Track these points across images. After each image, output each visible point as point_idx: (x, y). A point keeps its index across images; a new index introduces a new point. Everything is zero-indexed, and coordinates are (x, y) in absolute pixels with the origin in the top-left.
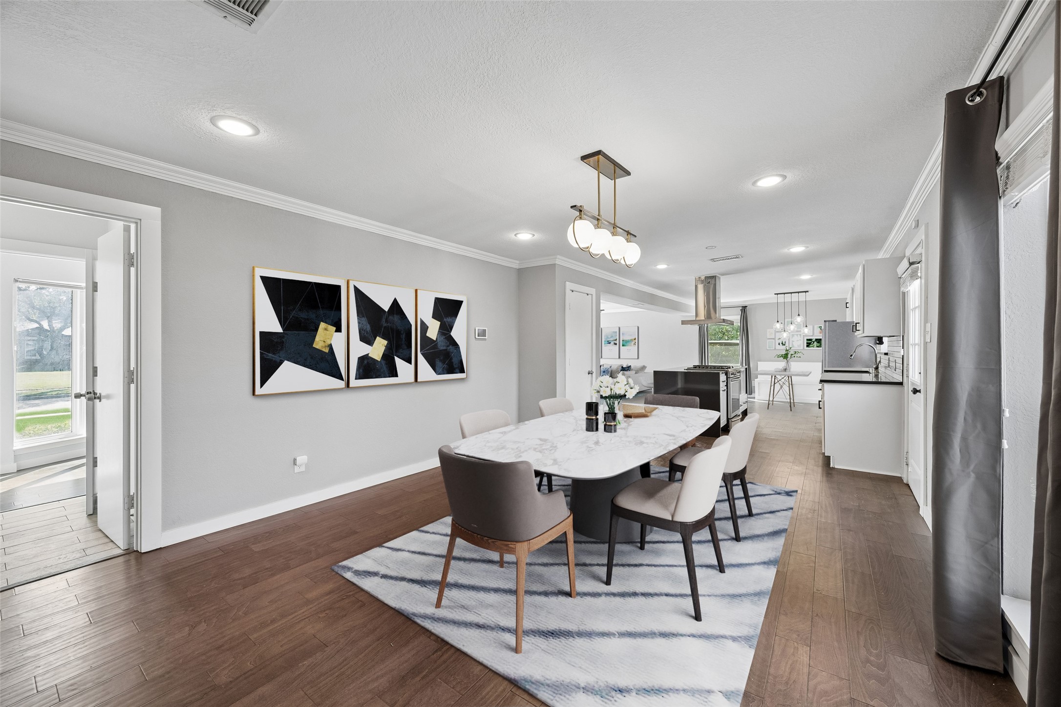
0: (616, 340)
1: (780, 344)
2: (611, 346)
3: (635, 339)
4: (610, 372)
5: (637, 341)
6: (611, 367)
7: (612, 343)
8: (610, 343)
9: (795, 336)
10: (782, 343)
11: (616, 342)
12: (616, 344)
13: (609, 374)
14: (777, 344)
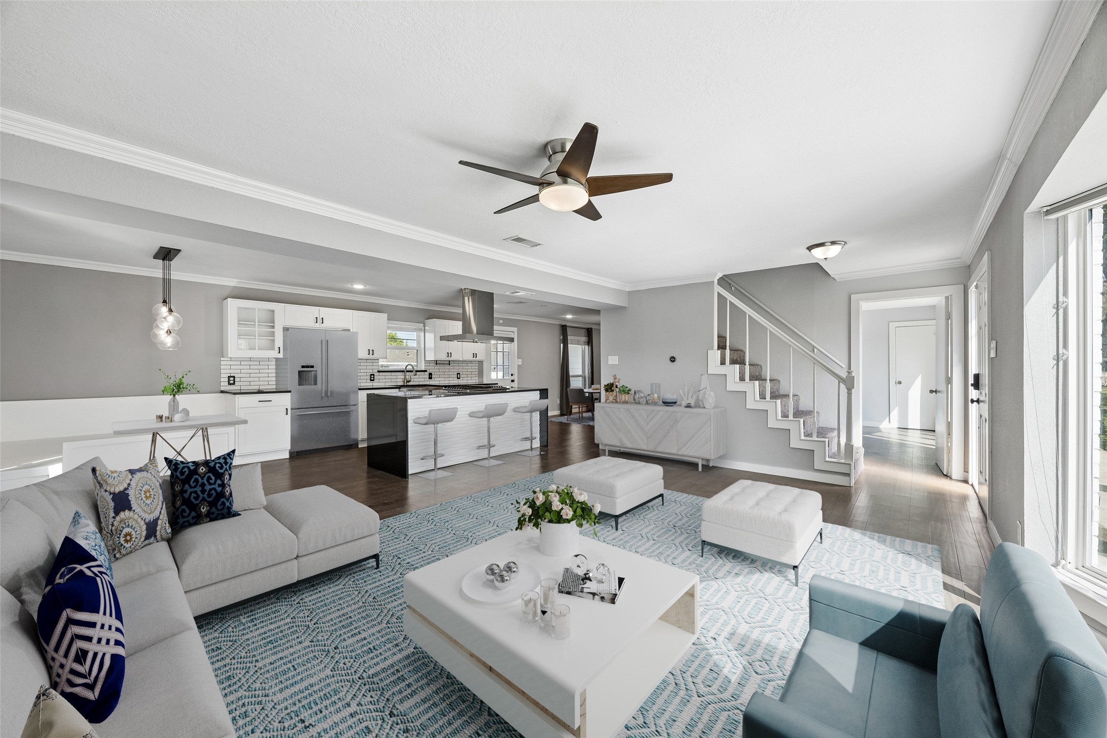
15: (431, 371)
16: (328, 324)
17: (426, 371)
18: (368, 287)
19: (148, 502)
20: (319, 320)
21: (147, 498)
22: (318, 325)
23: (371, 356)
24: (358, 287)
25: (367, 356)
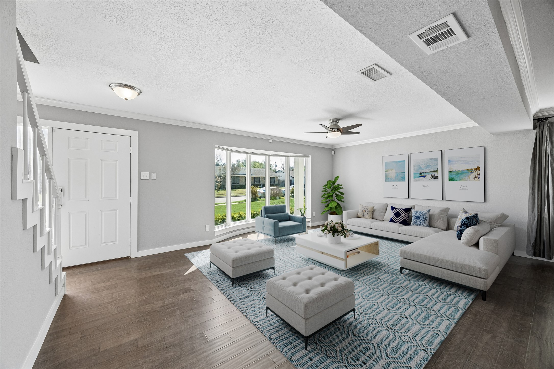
0: (437, 171)
2: (428, 181)
3: (478, 168)
4: (428, 219)
5: (482, 172)
6: (429, 211)
7: (429, 176)
8: (424, 176)
11: (436, 175)
12: (437, 178)
13: (427, 222)
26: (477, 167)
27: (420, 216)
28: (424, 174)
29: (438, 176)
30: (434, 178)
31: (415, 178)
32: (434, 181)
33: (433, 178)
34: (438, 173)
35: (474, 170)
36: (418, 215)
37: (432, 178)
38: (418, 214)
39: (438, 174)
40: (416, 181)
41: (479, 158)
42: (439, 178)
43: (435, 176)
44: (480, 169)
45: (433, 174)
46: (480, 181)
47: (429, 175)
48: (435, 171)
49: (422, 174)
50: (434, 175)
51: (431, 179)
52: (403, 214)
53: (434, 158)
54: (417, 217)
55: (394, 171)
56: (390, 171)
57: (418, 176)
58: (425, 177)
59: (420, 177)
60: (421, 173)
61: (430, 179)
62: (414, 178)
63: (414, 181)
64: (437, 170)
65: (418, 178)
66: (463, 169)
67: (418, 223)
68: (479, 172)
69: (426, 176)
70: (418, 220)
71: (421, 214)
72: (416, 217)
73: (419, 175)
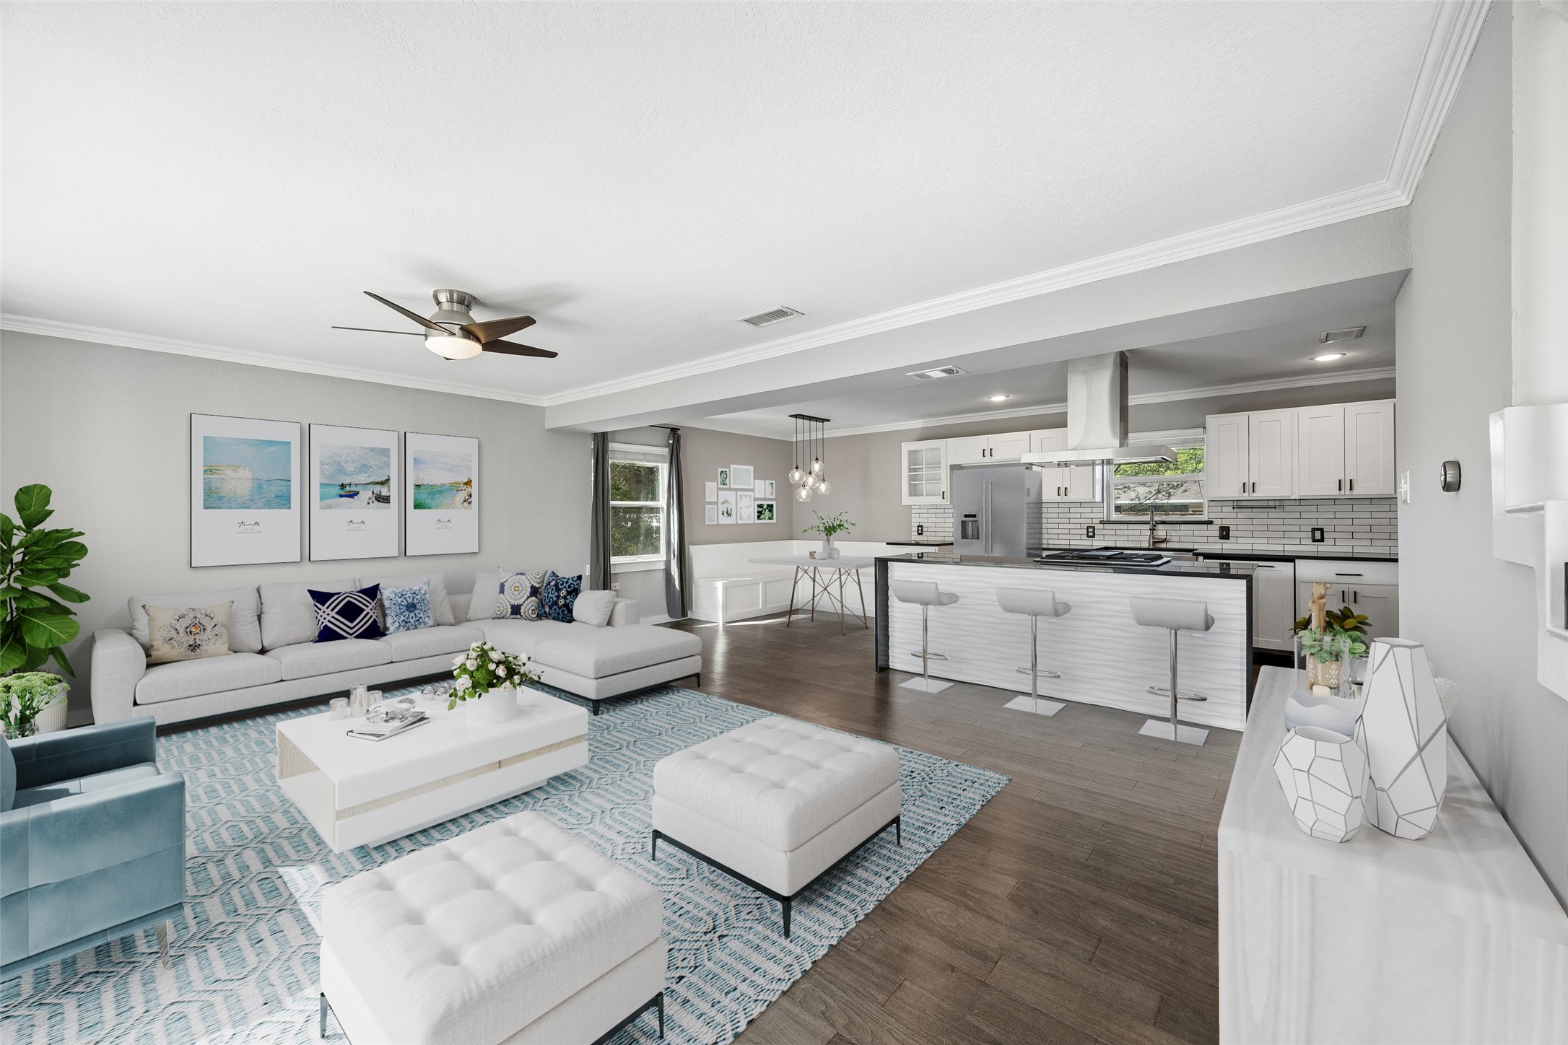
0: (385, 482)
1: (725, 513)
2: (361, 509)
3: (468, 483)
6: (429, 584)
7: (366, 494)
8: (352, 495)
9: (744, 498)
10: (727, 513)
12: (384, 499)
13: (431, 614)
14: (720, 513)
15: (1226, 523)
16: (999, 457)
17: (1210, 523)
18: (1012, 397)
19: (516, 593)
20: (987, 453)
21: (515, 590)
22: (987, 460)
23: (1063, 498)
24: (998, 398)
25: (1057, 498)
26: (466, 480)
27: (415, 601)
28: (353, 489)
29: (389, 496)
30: (378, 501)
31: (323, 497)
32: (379, 508)
33: (376, 499)
34: (389, 486)
35: (462, 485)
36: (410, 600)
37: (374, 499)
38: (409, 597)
39: (389, 491)
40: (330, 507)
41: (471, 461)
42: (391, 501)
43: (382, 494)
44: (473, 483)
45: (377, 489)
46: (471, 508)
47: (366, 492)
48: (383, 483)
49: (348, 488)
50: (380, 492)
51: (370, 502)
52: (367, 606)
53: (381, 449)
54: (407, 606)
55: (245, 474)
56: (229, 472)
57: (334, 493)
58: (356, 497)
59: (341, 496)
60: (343, 486)
61: (368, 503)
62: (321, 500)
63: (321, 508)
64: (388, 480)
65: (335, 499)
66: (443, 483)
67: (412, 621)
68: (470, 489)
69: (356, 493)
70: (412, 614)
71: (417, 597)
72: (404, 609)
73: (337, 490)
